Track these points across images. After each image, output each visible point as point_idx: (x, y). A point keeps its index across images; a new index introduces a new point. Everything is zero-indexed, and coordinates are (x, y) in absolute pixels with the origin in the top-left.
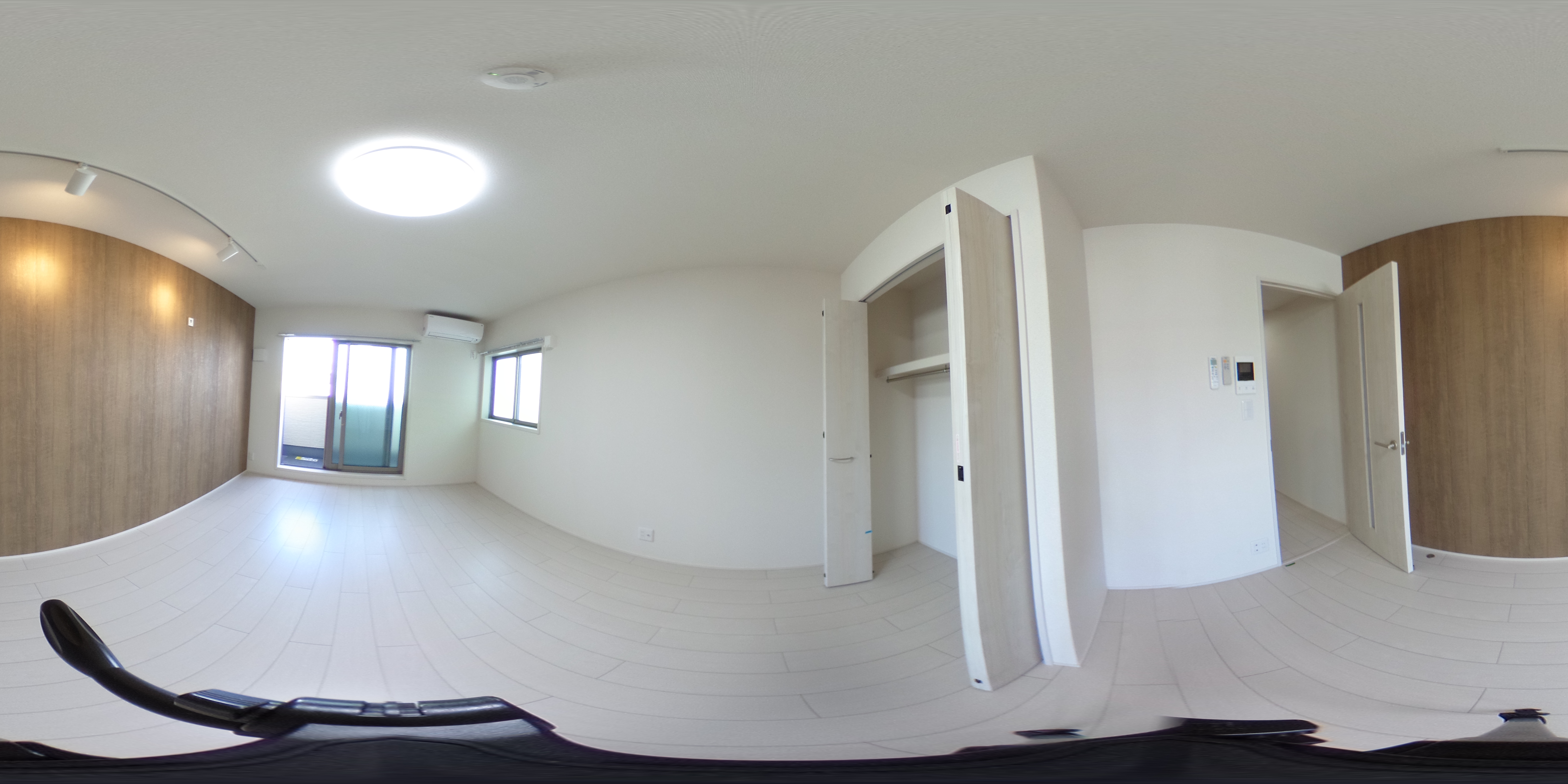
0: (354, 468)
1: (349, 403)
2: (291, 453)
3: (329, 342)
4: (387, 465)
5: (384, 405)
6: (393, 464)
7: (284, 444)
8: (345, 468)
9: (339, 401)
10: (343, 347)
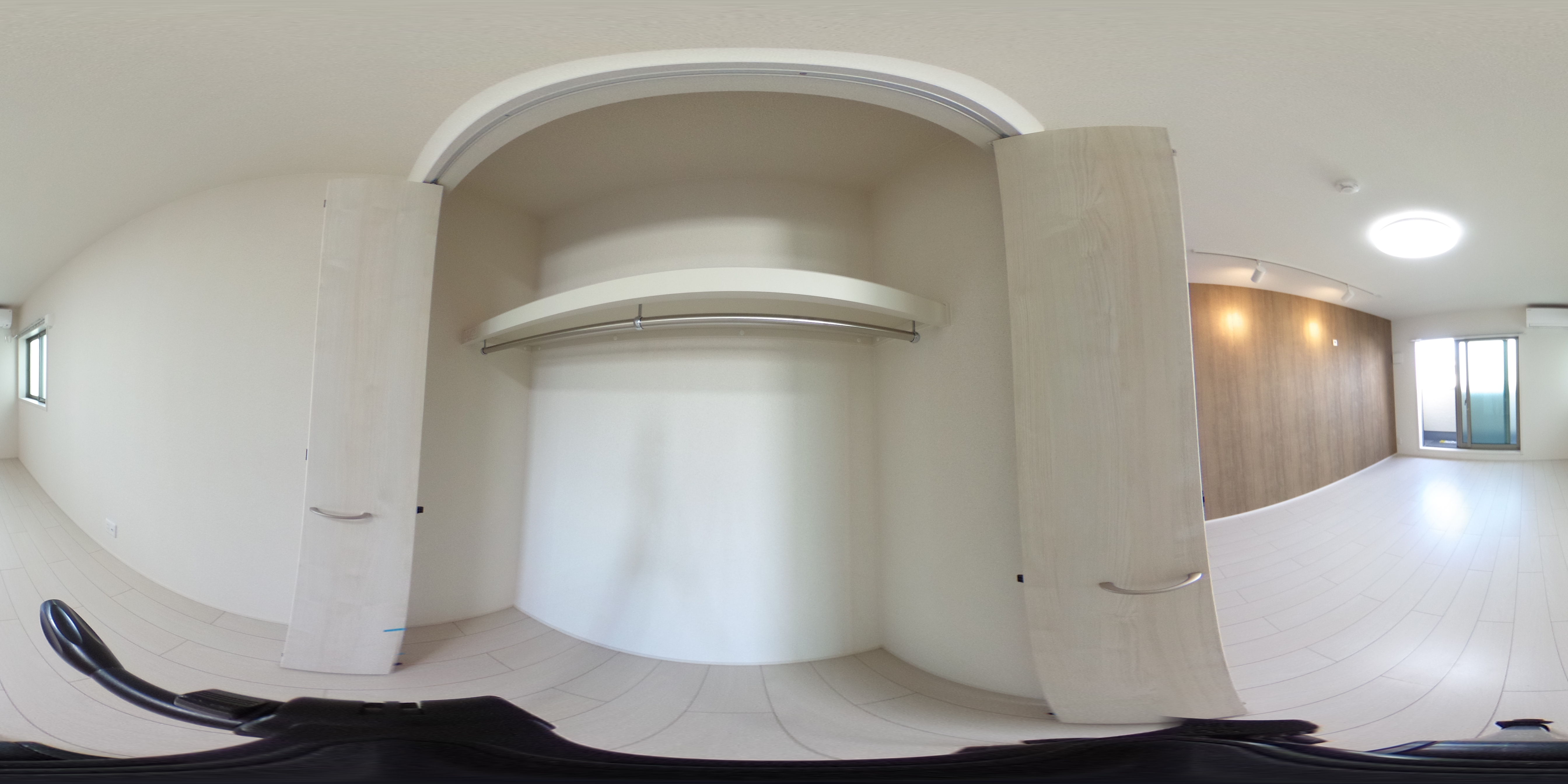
0: (1481, 446)
1: (1472, 392)
2: (1431, 437)
3: (1451, 341)
4: (1508, 442)
5: (1501, 391)
6: (1513, 442)
7: (1425, 430)
8: (1474, 446)
9: (1463, 391)
10: (1462, 344)
